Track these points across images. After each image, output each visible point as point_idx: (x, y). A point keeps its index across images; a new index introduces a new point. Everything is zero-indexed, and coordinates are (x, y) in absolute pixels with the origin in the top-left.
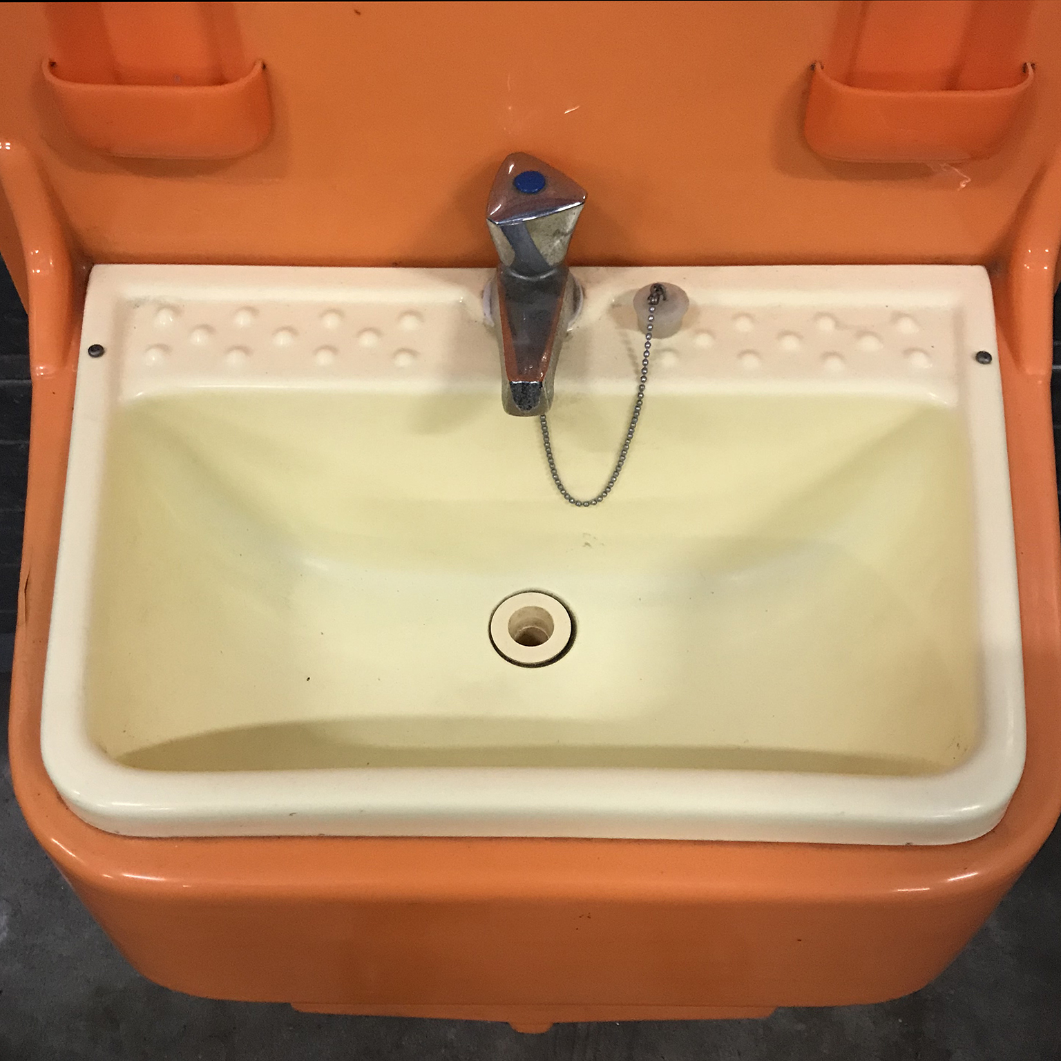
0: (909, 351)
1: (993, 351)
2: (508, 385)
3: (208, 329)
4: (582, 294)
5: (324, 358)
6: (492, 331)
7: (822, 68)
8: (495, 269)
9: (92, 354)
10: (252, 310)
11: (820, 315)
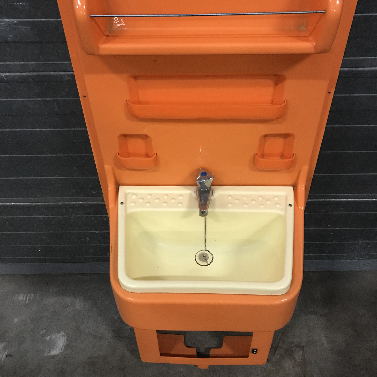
0: (276, 204)
1: (292, 204)
2: (200, 211)
3: (142, 198)
4: (214, 192)
5: (165, 204)
6: (197, 199)
7: (257, 155)
8: (197, 187)
9: (121, 204)
10: (150, 195)
11: (260, 196)
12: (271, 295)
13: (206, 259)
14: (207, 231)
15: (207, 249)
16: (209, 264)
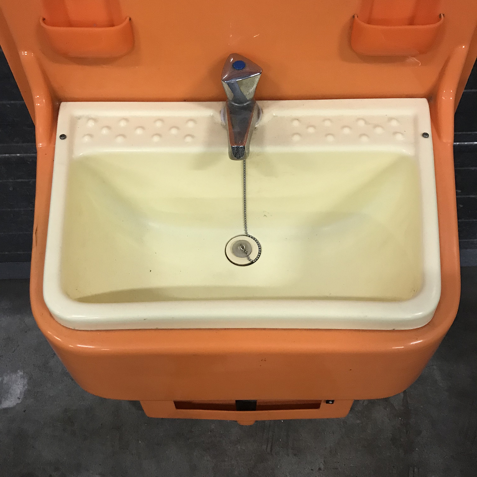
0: (395, 133)
1: (429, 132)
2: (231, 148)
3: (108, 127)
4: (261, 111)
5: (156, 139)
6: (224, 127)
7: (358, 17)
8: (226, 102)
9: (61, 138)
10: (126, 120)
11: (359, 119)
12: (393, 331)
13: (246, 253)
14: (248, 196)
15: (249, 234)
16: (252, 263)
